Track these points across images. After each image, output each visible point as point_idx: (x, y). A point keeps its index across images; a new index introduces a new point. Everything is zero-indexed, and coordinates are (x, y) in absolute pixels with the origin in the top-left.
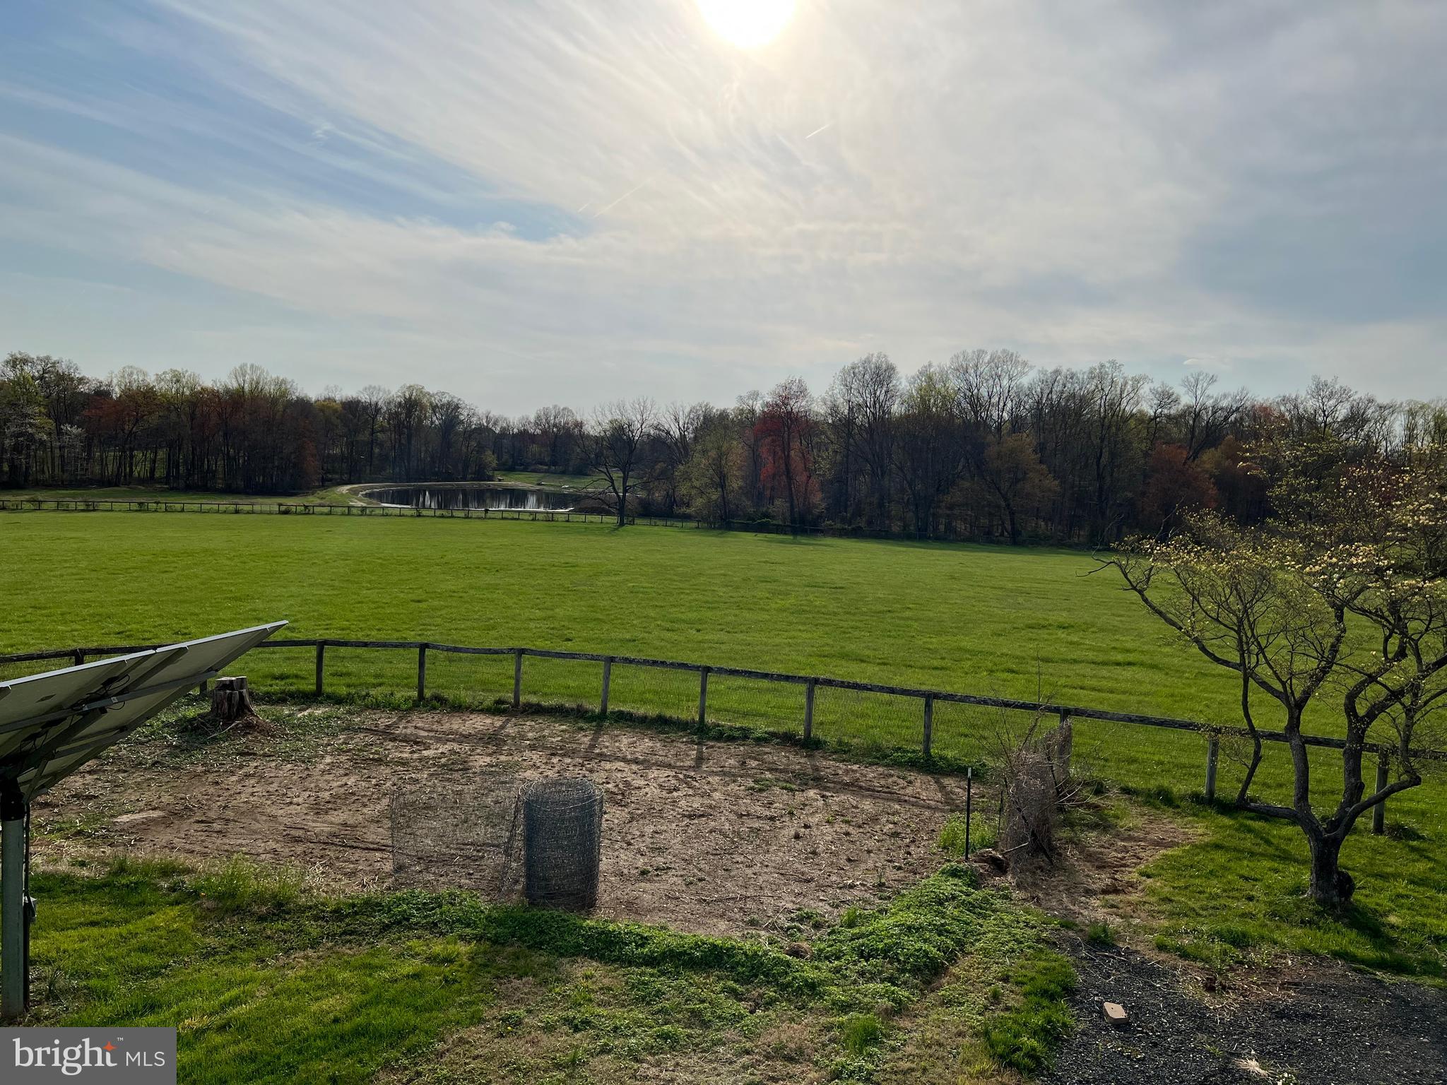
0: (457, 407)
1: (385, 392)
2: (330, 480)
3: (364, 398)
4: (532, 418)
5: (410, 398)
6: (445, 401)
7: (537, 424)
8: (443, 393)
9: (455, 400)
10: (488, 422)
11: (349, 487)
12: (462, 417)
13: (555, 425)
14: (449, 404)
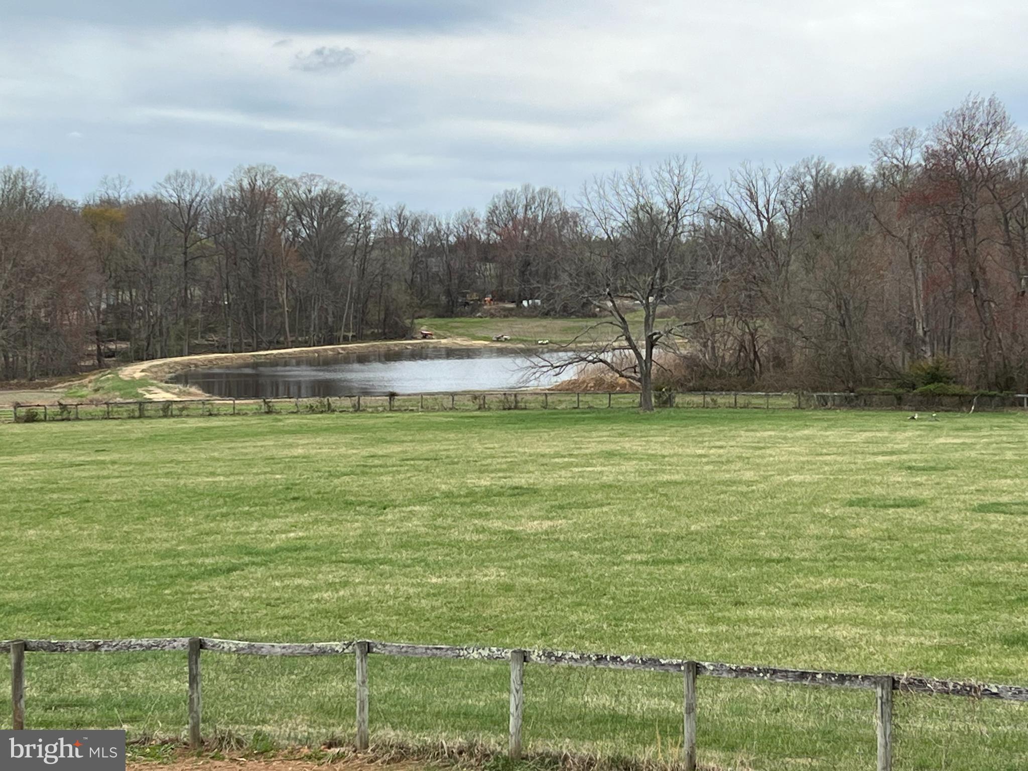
0: (340, 201)
1: (204, 183)
2: (112, 354)
3: (169, 195)
4: (482, 214)
5: (253, 189)
6: (316, 191)
7: (490, 223)
8: (312, 177)
9: (335, 189)
10: (401, 226)
11: (146, 365)
12: (349, 220)
13: (526, 222)
14: (324, 197)
